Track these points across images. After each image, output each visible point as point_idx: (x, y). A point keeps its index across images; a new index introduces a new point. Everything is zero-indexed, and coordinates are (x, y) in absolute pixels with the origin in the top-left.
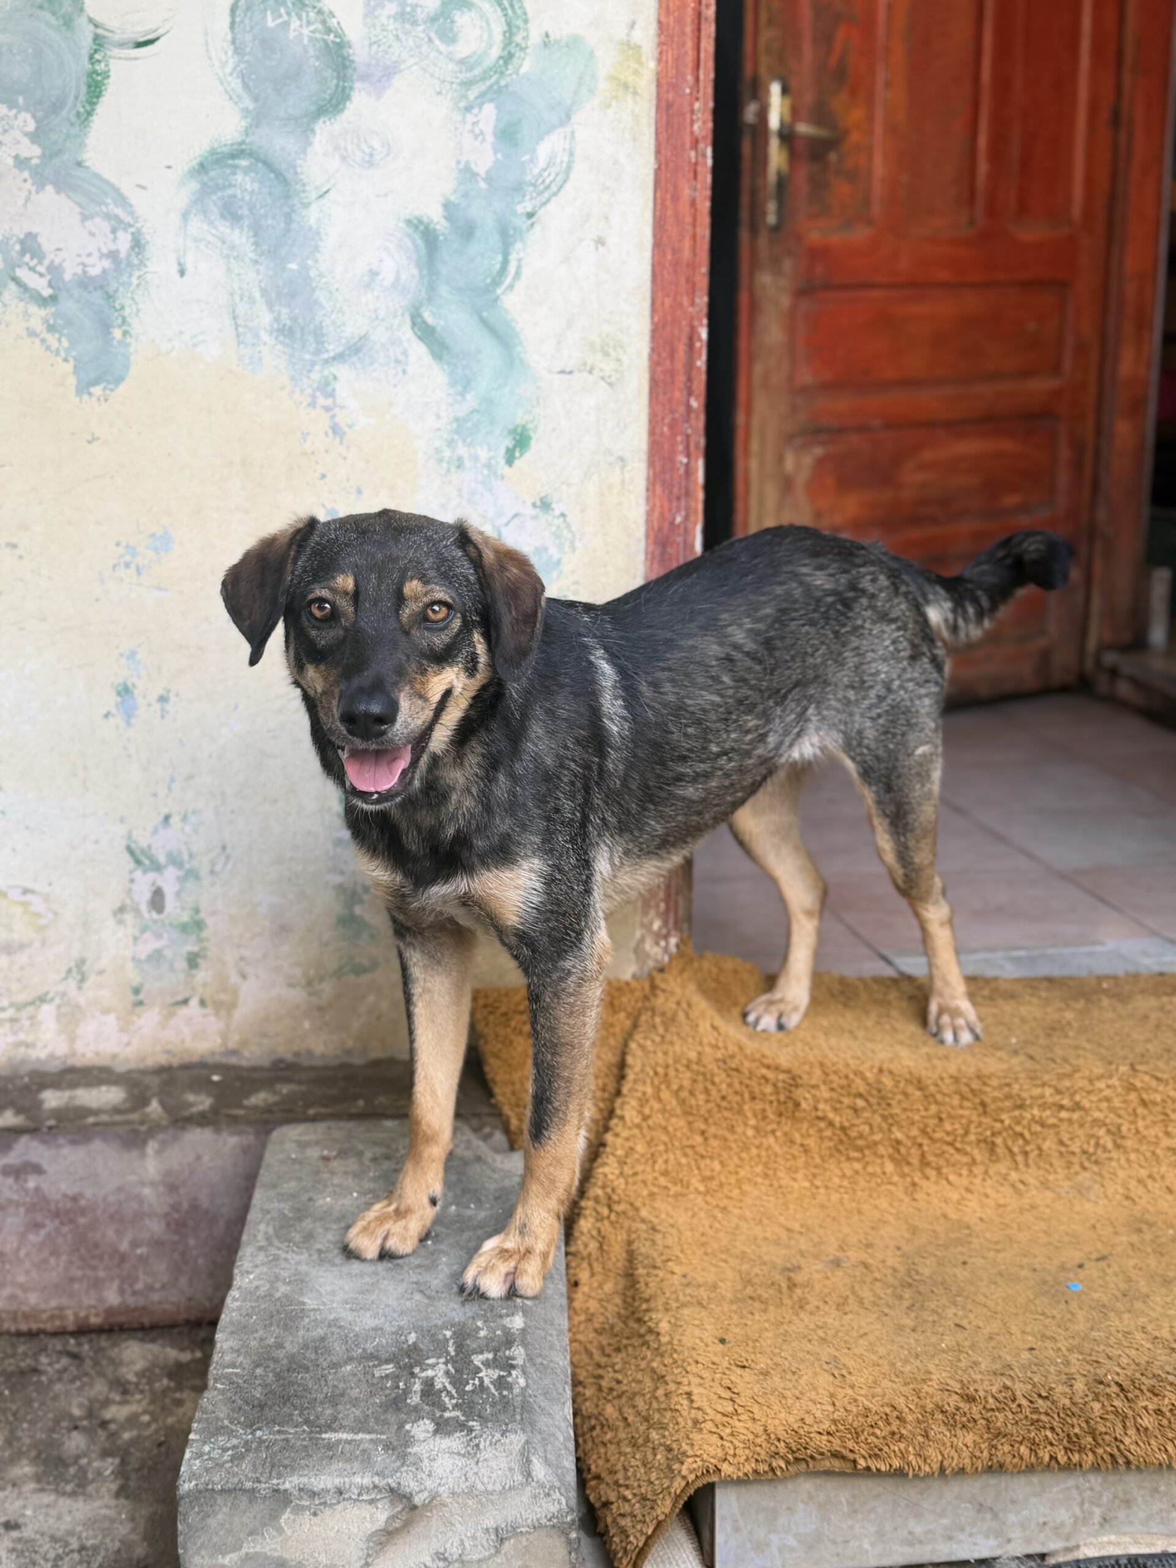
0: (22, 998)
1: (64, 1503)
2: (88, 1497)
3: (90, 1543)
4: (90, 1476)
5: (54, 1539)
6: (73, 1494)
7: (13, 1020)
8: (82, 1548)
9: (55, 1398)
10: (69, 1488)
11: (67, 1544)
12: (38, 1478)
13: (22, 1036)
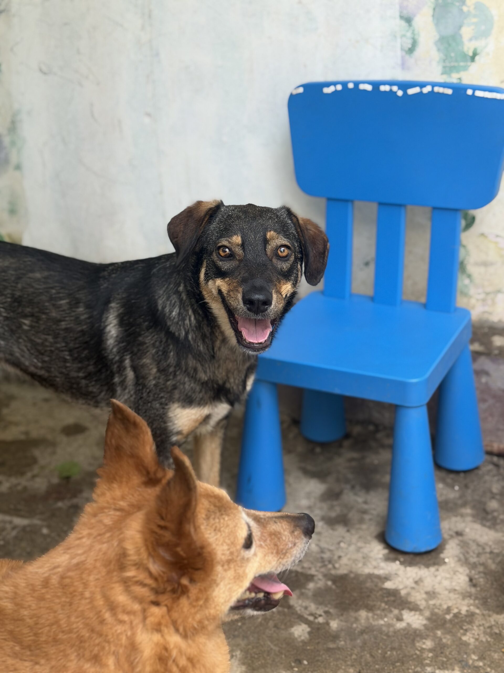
0: (489, 289)
1: (486, 530)
2: (497, 531)
3: (496, 551)
4: (498, 521)
5: (478, 545)
6: (490, 528)
7: (484, 300)
8: (491, 553)
9: (485, 482)
10: (488, 524)
11: (484, 549)
12: (473, 516)
13: (487, 309)
